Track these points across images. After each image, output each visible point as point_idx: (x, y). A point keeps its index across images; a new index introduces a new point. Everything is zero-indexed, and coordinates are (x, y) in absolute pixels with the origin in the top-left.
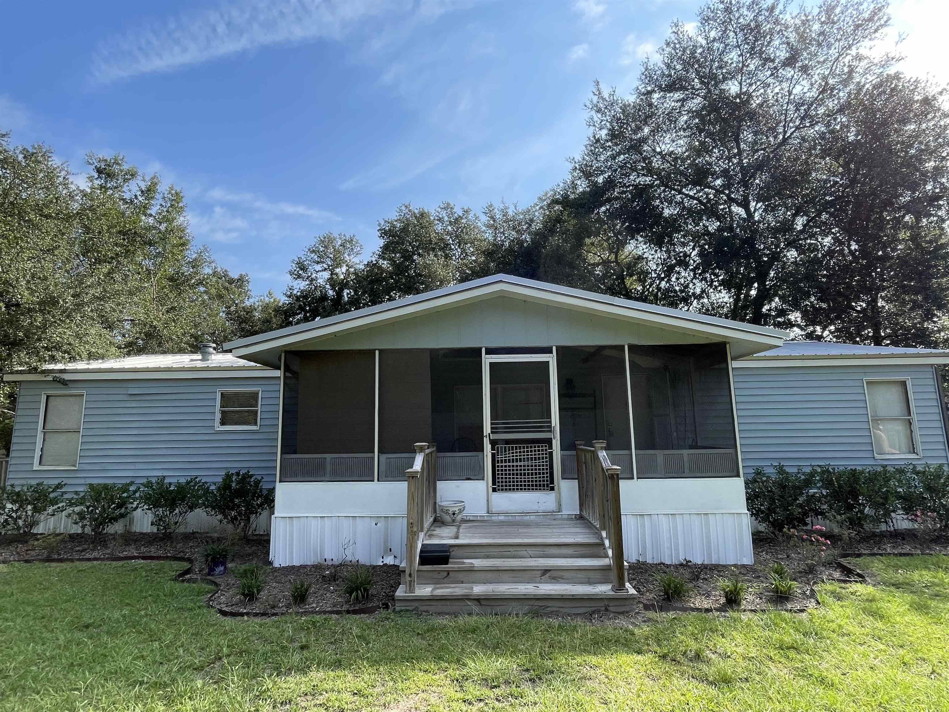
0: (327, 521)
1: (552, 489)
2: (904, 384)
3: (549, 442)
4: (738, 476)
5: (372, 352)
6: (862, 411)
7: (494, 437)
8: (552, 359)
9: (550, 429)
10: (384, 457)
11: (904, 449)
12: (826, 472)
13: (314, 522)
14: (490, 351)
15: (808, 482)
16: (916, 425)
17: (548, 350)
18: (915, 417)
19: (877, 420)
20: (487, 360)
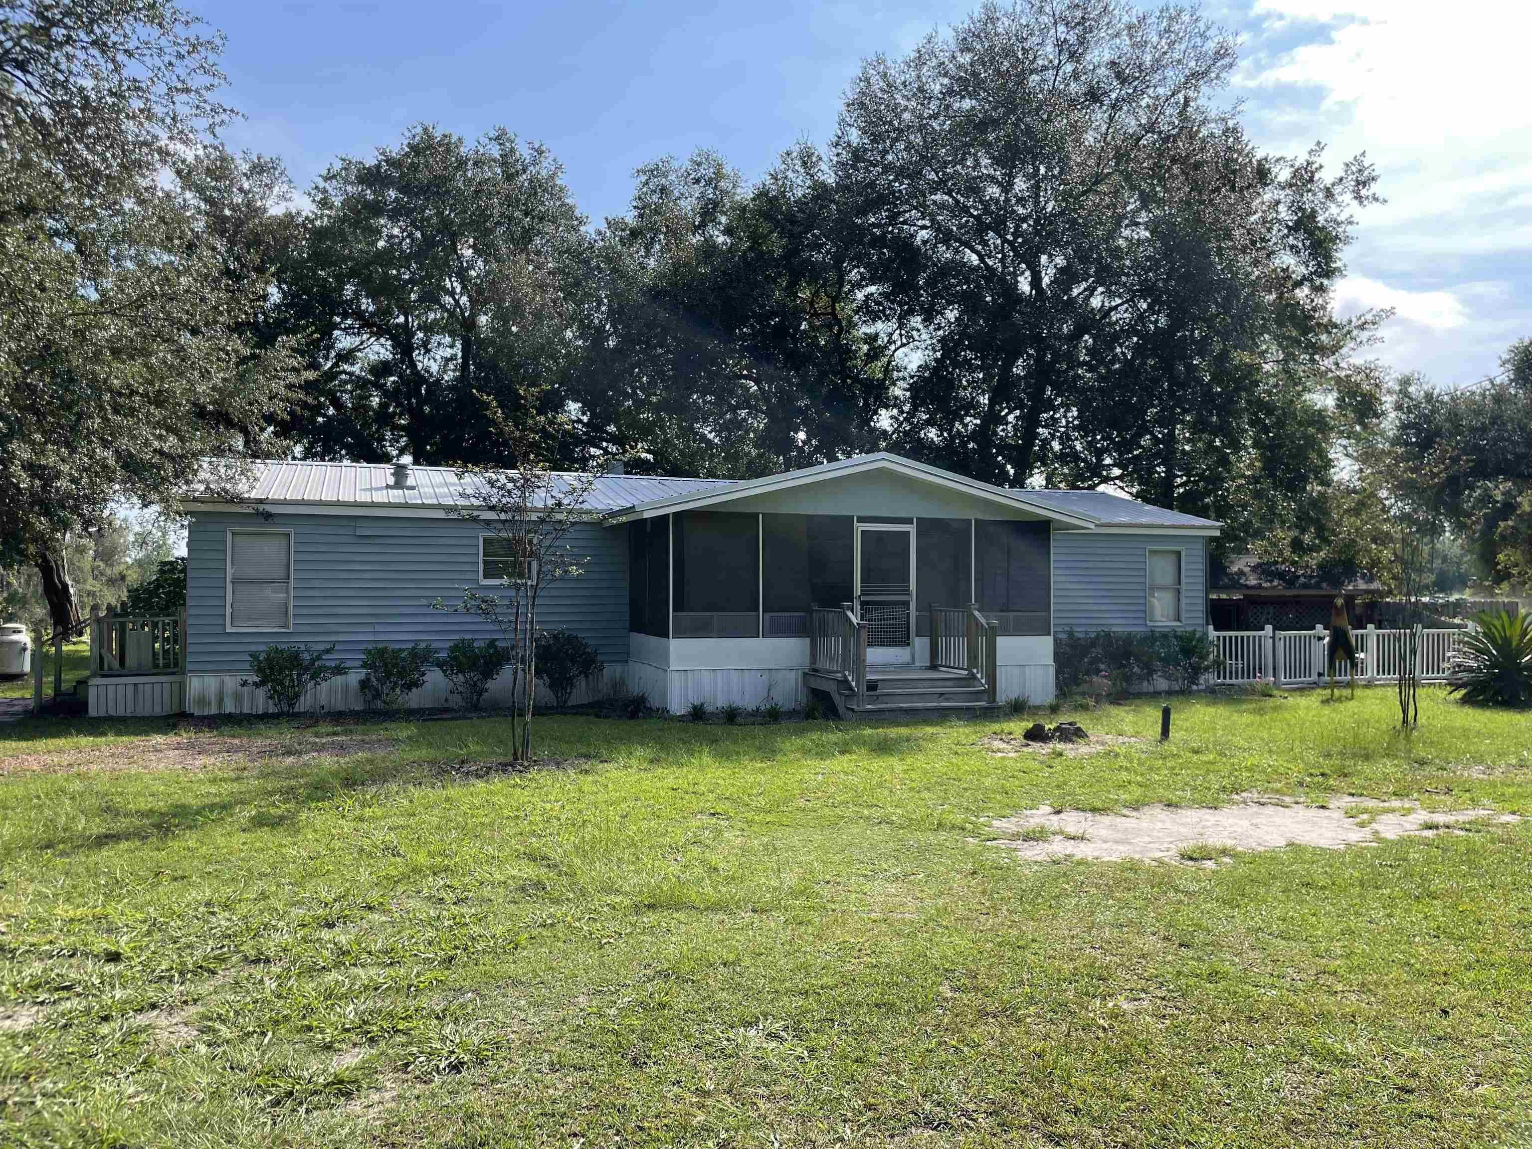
0: (719, 674)
1: (908, 645)
2: (1178, 554)
3: (907, 604)
4: (1049, 634)
5: (758, 514)
6: (1142, 580)
7: (863, 598)
8: (912, 529)
9: (907, 592)
10: (768, 615)
11: (1171, 617)
12: (1108, 635)
13: (706, 673)
14: (861, 520)
15: (1093, 643)
16: (1183, 594)
17: (909, 521)
18: (1184, 587)
19: (1153, 588)
20: (860, 528)
